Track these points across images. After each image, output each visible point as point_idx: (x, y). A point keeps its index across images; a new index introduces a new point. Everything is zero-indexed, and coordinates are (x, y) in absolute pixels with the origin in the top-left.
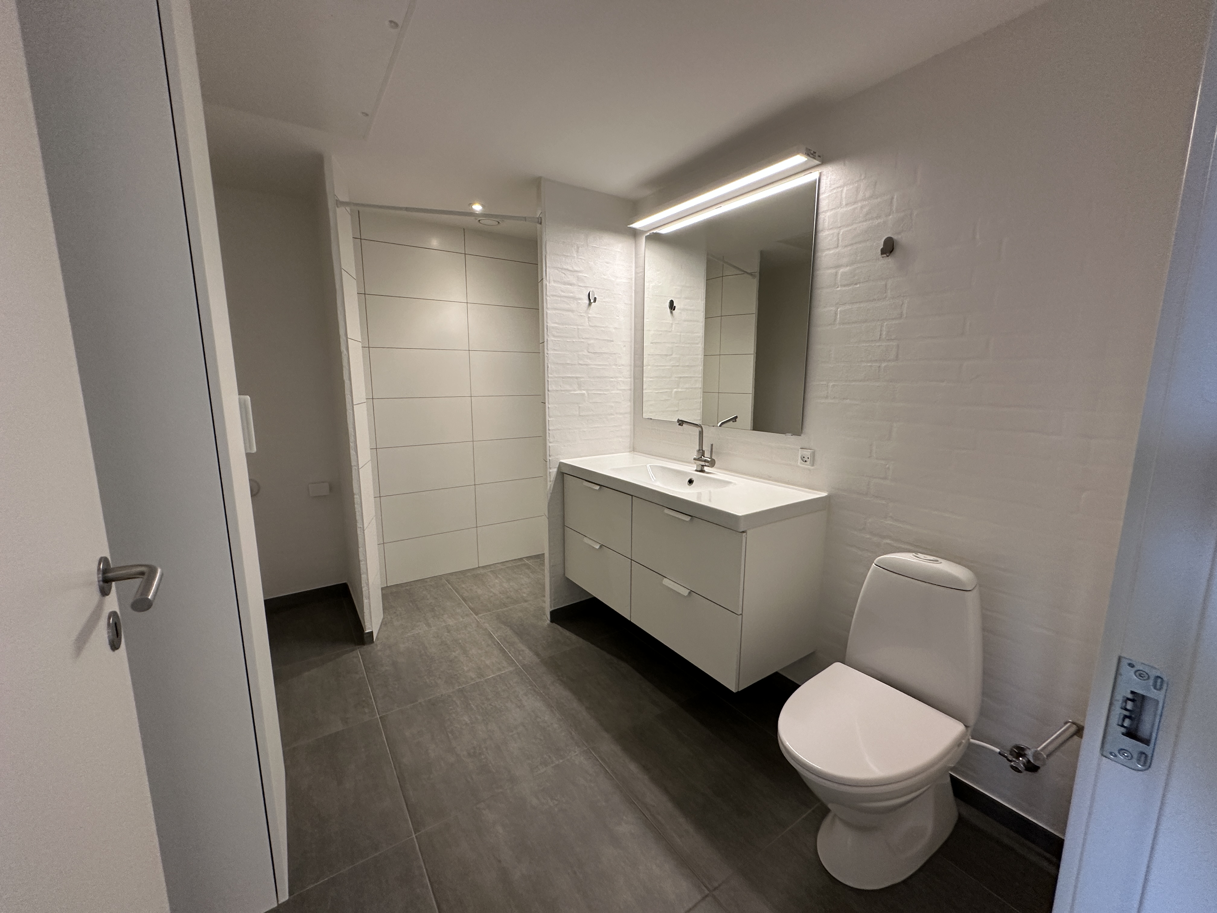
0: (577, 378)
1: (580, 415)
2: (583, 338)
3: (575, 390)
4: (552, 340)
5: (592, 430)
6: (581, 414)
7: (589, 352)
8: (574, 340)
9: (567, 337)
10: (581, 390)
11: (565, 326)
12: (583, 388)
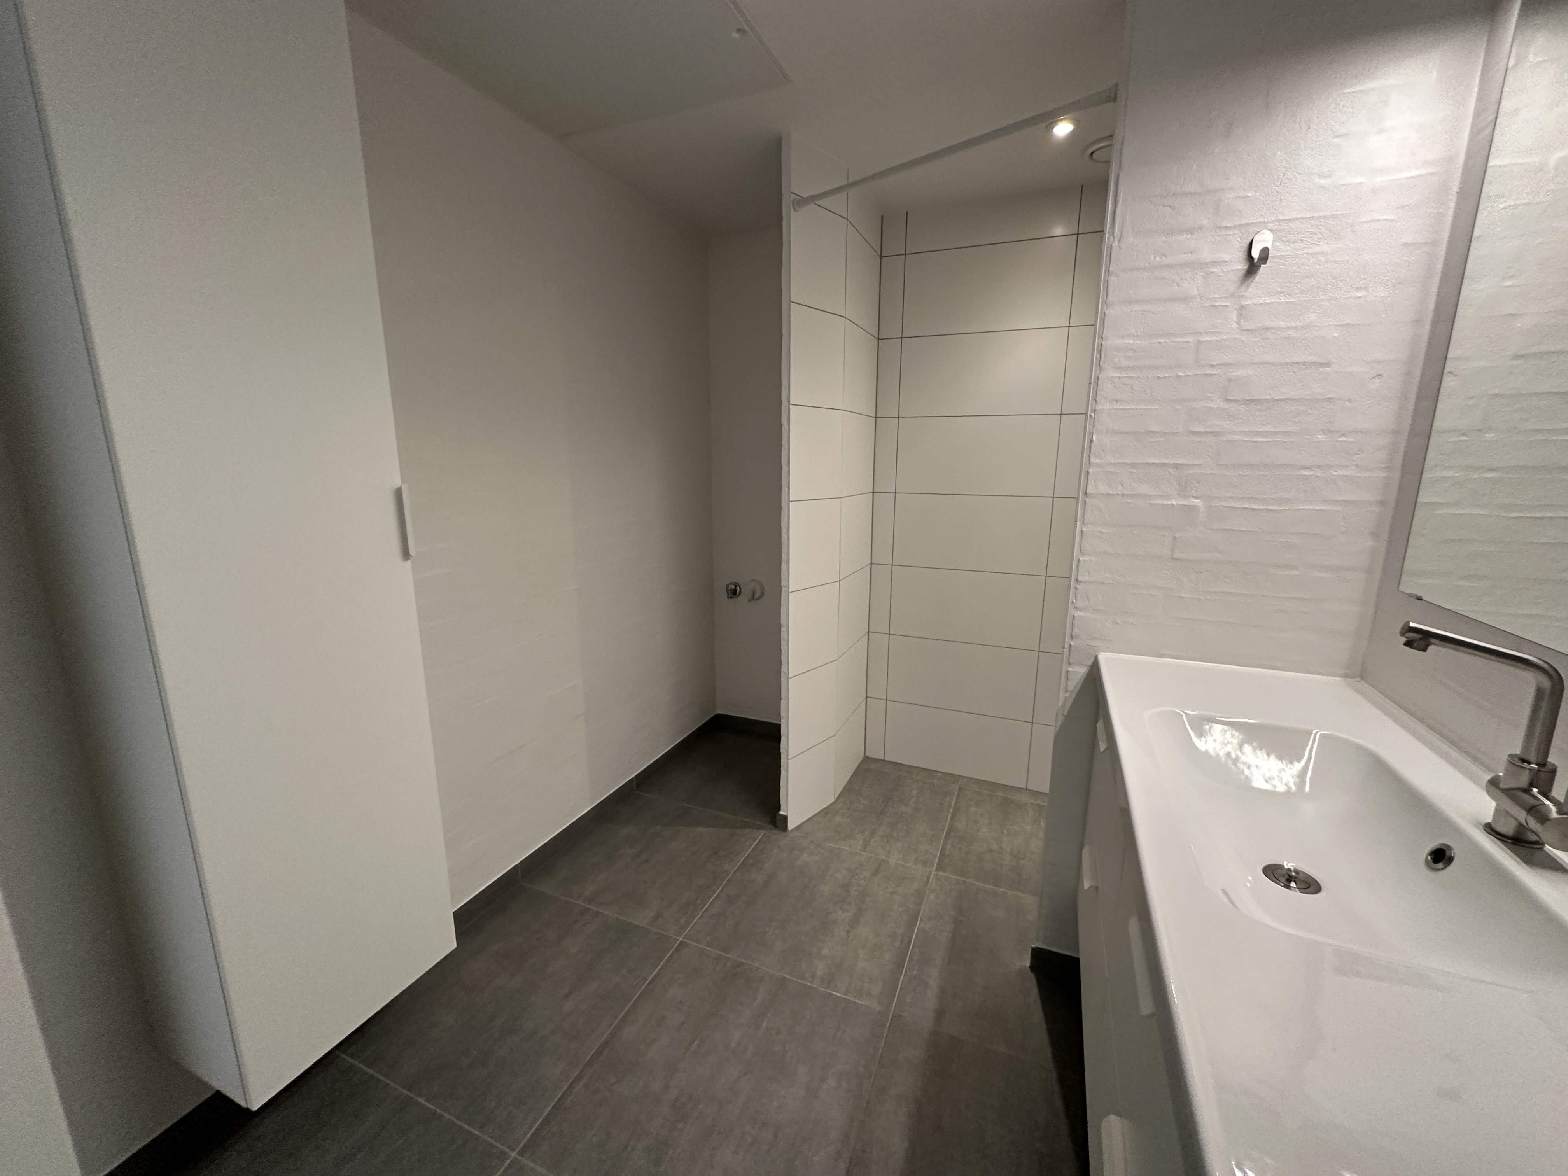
0: (1176, 466)
1: (1173, 558)
2: (1213, 366)
3: (1167, 497)
4: (1111, 379)
5: (1208, 597)
6: (1178, 555)
7: (1227, 400)
8: (1180, 374)
9: (1157, 368)
10: (1186, 497)
11: (1155, 341)
12: (1194, 493)
